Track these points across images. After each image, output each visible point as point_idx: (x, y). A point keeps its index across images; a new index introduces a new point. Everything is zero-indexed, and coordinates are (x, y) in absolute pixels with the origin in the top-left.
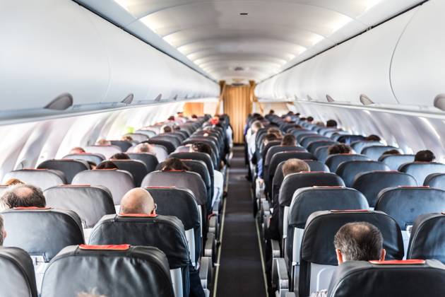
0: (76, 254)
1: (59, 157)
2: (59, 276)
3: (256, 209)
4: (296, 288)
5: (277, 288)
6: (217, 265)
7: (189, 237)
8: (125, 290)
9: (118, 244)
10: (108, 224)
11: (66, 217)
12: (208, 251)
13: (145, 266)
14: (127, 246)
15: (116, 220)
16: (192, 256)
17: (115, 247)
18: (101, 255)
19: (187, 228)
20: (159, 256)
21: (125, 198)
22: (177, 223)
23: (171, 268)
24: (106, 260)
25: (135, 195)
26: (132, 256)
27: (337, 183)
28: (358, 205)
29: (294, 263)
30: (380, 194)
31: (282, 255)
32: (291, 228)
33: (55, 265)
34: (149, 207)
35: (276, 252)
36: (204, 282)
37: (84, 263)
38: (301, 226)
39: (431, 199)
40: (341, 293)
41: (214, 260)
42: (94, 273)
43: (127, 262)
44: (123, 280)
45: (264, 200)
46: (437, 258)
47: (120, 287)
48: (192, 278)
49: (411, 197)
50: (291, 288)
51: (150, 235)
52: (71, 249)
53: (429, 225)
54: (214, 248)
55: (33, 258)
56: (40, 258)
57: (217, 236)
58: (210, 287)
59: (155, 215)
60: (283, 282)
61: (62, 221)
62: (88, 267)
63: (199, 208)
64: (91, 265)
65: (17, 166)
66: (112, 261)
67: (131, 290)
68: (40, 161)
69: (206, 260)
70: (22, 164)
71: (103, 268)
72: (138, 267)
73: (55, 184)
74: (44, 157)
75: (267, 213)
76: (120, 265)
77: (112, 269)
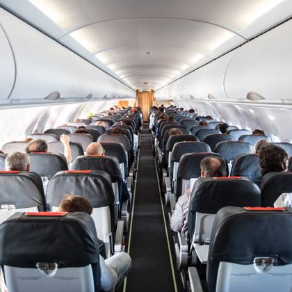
0: (64, 175)
1: (55, 128)
2: (55, 187)
3: (155, 154)
4: (175, 192)
5: (165, 192)
6: (136, 181)
7: (121, 167)
8: (90, 193)
9: (85, 170)
10: (80, 160)
11: (58, 157)
12: (131, 174)
13: (99, 181)
14: (90, 171)
15: (84, 158)
16: (123, 176)
17: (83, 172)
18: (76, 175)
19: (120, 162)
20: (106, 176)
21: (89, 147)
22: (116, 160)
23: (113, 182)
24: (79, 178)
25: (93, 146)
26: (92, 176)
27: (195, 140)
28: (206, 150)
29: (174, 180)
30: (217, 145)
31: (168, 176)
32: (172, 162)
33: (53, 181)
34: (101, 152)
35: (165, 174)
36: (129, 189)
37: (68, 179)
38: (178, 161)
39: (242, 147)
40: (198, 193)
41: (134, 179)
42: (73, 185)
43: (90, 179)
44: (88, 188)
45: (158, 149)
46: (245, 176)
47: (87, 191)
48: (123, 187)
49: (232, 146)
50: (172, 192)
51: (102, 166)
52: (61, 172)
53: (242, 160)
54: (134, 173)
55: (42, 178)
56: (46, 178)
57: (135, 167)
58: (132, 192)
59: (104, 155)
60: (168, 189)
61: (57, 159)
62: (70, 182)
63: (126, 152)
64: (71, 180)
65: (33, 132)
66: (82, 178)
67: (92, 193)
68: (45, 130)
69: (130, 178)
70: (36, 131)
71: (78, 182)
72: (96, 181)
73: (53, 141)
74: (47, 127)
75: (160, 155)
76: (86, 180)
77: (82, 183)
